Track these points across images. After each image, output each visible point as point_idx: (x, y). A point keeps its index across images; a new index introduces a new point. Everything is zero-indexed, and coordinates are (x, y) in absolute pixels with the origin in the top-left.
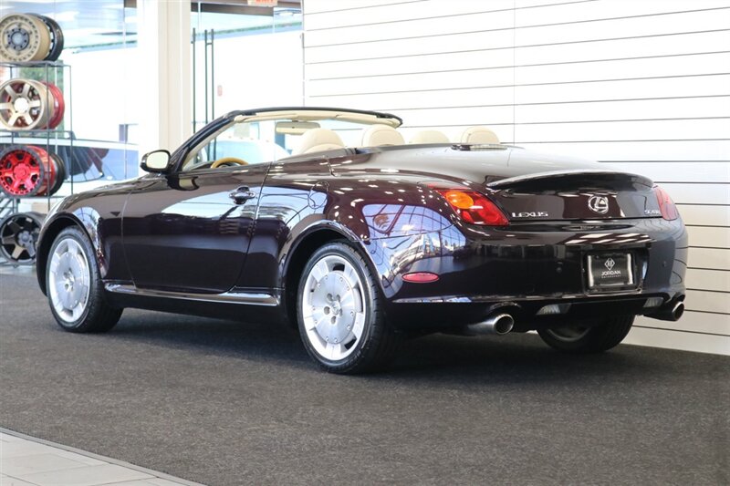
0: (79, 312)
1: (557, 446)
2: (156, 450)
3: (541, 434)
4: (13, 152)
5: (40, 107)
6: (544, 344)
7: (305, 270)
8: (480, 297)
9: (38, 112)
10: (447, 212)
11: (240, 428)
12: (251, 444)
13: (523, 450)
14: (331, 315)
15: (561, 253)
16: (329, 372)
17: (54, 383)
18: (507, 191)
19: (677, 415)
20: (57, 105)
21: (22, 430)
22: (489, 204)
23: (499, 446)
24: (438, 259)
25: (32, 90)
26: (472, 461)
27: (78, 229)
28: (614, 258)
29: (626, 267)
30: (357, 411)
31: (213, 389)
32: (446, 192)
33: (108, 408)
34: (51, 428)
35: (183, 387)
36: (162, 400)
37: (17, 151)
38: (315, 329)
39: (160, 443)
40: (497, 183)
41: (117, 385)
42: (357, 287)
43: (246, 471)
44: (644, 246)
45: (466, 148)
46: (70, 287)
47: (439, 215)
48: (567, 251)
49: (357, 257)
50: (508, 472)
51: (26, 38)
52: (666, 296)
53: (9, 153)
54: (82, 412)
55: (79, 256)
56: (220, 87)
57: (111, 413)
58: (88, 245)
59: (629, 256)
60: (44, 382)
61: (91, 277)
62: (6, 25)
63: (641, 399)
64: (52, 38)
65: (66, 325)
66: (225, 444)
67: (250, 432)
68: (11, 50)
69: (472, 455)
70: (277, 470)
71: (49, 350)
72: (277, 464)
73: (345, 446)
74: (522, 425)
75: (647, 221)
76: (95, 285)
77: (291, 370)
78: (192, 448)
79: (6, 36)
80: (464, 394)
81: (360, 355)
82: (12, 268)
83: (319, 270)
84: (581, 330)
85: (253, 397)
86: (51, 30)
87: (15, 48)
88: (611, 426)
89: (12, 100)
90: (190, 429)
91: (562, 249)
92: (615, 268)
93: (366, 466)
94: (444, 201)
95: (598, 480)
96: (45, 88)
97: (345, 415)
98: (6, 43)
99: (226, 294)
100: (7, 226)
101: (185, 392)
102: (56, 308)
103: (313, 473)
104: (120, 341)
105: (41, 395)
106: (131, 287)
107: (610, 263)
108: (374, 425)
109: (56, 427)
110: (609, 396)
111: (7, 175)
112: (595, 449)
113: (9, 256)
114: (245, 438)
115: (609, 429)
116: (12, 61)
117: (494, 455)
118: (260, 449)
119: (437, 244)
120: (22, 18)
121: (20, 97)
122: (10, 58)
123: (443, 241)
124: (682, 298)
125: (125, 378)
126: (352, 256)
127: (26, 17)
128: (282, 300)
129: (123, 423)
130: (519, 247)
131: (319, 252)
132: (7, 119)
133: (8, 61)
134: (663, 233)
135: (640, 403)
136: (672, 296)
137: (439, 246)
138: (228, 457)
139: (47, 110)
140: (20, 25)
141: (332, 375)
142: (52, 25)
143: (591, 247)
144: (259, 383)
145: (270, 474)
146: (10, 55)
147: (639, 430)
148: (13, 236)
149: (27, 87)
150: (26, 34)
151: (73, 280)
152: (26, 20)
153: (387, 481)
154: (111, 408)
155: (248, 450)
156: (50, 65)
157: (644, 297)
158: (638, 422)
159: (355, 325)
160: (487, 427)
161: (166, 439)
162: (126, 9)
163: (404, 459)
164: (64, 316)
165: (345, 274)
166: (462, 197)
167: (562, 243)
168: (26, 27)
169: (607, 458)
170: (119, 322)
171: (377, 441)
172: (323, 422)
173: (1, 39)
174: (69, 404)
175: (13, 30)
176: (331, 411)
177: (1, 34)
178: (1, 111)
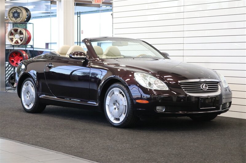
1: (202, 148)
2: (71, 149)
3: (196, 144)
4: (14, 52)
5: (23, 37)
9: (23, 39)
11: (97, 142)
12: (102, 147)
13: (191, 149)
17: (34, 128)
19: (240, 139)
20: (29, 37)
21: (26, 142)
23: (183, 148)
25: (20, 31)
26: (175, 153)
30: (135, 137)
31: (87, 130)
33: (53, 135)
34: (36, 142)
35: (76, 129)
36: (71, 133)
37: (16, 52)
39: (72, 147)
41: (55, 128)
43: (102, 156)
50: (187, 156)
54: (45, 137)
56: (82, 31)
57: (54, 137)
60: (31, 127)
62: (12, 10)
64: (27, 14)
66: (93, 147)
67: (101, 143)
68: (13, 18)
70: (112, 155)
71: (30, 117)
72: (111, 153)
73: (132, 148)
74: (189, 142)
78: (83, 148)
79: (12, 13)
82: (13, 90)
85: (100, 132)
87: (15, 18)
88: (219, 142)
89: (14, 35)
90: (81, 142)
93: (140, 154)
95: (216, 159)
96: (24, 31)
97: (131, 138)
98: (12, 16)
100: (12, 77)
103: (123, 156)
105: (30, 131)
108: (141, 141)
109: (37, 142)
110: (217, 133)
111: (12, 60)
112: (214, 149)
113: (13, 86)
115: (218, 143)
116: (14, 22)
117: (182, 151)
118: (105, 149)
120: (17, 8)
121: (16, 34)
122: (13, 21)
125: (57, 126)
127: (19, 7)
129: (59, 140)
132: (12, 41)
133: (13, 22)
135: (227, 135)
138: (95, 151)
139: (25, 38)
140: (16, 10)
142: (27, 10)
145: (109, 157)
147: (228, 143)
148: (14, 80)
149: (19, 31)
150: (19, 13)
153: (148, 159)
154: (54, 135)
155: (101, 149)
156: (26, 22)
158: (227, 141)
161: (74, 145)
162: (51, 5)
163: (152, 152)
168: (19, 11)
169: (218, 152)
171: (143, 146)
172: (124, 140)
173: (10, 15)
174: (40, 134)
175: (14, 12)
176: (126, 137)
177: (10, 13)
178: (10, 38)
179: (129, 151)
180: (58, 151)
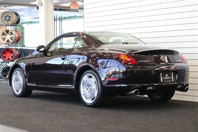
0: (20, 91)
1: (149, 126)
3: (145, 122)
6: (150, 100)
7: (81, 78)
8: (130, 85)
9: (13, 38)
10: (120, 61)
11: (60, 121)
12: (62, 126)
13: (139, 127)
14: (88, 91)
15: (153, 73)
16: (88, 107)
17: (10, 110)
18: (137, 55)
19: (185, 118)
20: (18, 36)
22: (132, 59)
23: (133, 126)
24: (118, 74)
26: (124, 130)
27: (20, 68)
28: (168, 74)
29: (171, 76)
30: (94, 117)
31: (54, 111)
32: (120, 55)
33: (23, 116)
36: (39, 114)
37: (7, 49)
38: (84, 95)
39: (36, 125)
40: (135, 52)
41: (28, 110)
42: (95, 82)
44: (177, 70)
45: (127, 43)
46: (18, 84)
47: (118, 62)
48: (155, 72)
49: (95, 74)
51: (10, 18)
52: (183, 85)
53: (5, 50)
54: (16, 117)
55: (20, 76)
57: (24, 117)
58: (22, 72)
59: (172, 73)
60: (7, 109)
61: (23, 82)
62: (4, 15)
63: (175, 114)
64: (17, 18)
65: (17, 95)
66: (54, 125)
67: (62, 122)
68: (5, 21)
69: (125, 128)
71: (11, 102)
73: (89, 125)
74: (140, 120)
75: (178, 63)
76: (25, 84)
77: (77, 106)
78: (45, 126)
79: (4, 17)
80: (125, 112)
81: (96, 102)
82: (6, 81)
83: (85, 78)
84: (160, 95)
85: (65, 113)
86: (17, 16)
87: (6, 21)
88: (166, 121)
89: (6, 35)
90: (45, 121)
91: (153, 71)
92: (168, 76)
94: (119, 58)
96: (15, 31)
97: (90, 118)
98: (4, 19)
99: (60, 85)
100: (4, 70)
101: (46, 112)
102: (14, 90)
104: (31, 99)
105: (5, 113)
106: (34, 84)
107: (167, 75)
108: (98, 120)
109: (7, 121)
110: (166, 113)
111: (4, 56)
112: (160, 127)
113: (5, 78)
114: (61, 124)
116: (6, 24)
117: (131, 128)
118: (64, 127)
119: (118, 70)
120: (8, 12)
121: (8, 34)
122: (5, 24)
123: (120, 69)
124: (188, 85)
125: (30, 109)
126: (94, 74)
127: (10, 12)
128: (75, 87)
129: (27, 120)
130: (141, 70)
131: (85, 73)
132: (4, 40)
134: (183, 67)
135: (175, 115)
136: (185, 85)
137: (118, 71)
138: (54, 129)
139: (15, 37)
140: (8, 14)
141: (89, 108)
142: (17, 14)
143: (162, 71)
144: (68, 110)
146: (5, 23)
147: (174, 121)
148: (6, 72)
149: (10, 31)
150: (10, 17)
151: (18, 82)
152: (10, 13)
154: (24, 116)
155: (61, 127)
156: (16, 25)
157: (177, 85)
159: (95, 93)
160: (130, 121)
163: (105, 129)
164: (16, 93)
165: (92, 79)
166: (125, 57)
167: (154, 69)
168: (10, 15)
169: (163, 129)
170: (31, 94)
171: (98, 124)
172: (84, 120)
173: (3, 18)
174: (12, 115)
175: (6, 16)
176: (86, 117)
177: (3, 17)
178: (3, 38)
179: (85, 128)
180: (22, 129)
